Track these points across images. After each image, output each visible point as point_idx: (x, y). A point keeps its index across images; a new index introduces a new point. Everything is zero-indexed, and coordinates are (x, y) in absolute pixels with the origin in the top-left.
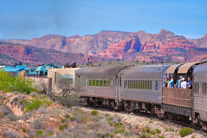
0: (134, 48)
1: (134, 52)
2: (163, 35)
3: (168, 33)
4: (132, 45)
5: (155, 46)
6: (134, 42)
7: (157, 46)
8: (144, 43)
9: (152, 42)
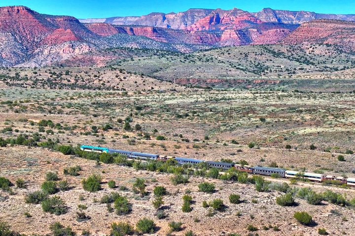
0: (216, 21)
1: (216, 24)
2: (235, 11)
3: (239, 10)
4: (214, 19)
5: (230, 20)
6: (215, 17)
7: (232, 19)
8: (222, 18)
9: (228, 17)
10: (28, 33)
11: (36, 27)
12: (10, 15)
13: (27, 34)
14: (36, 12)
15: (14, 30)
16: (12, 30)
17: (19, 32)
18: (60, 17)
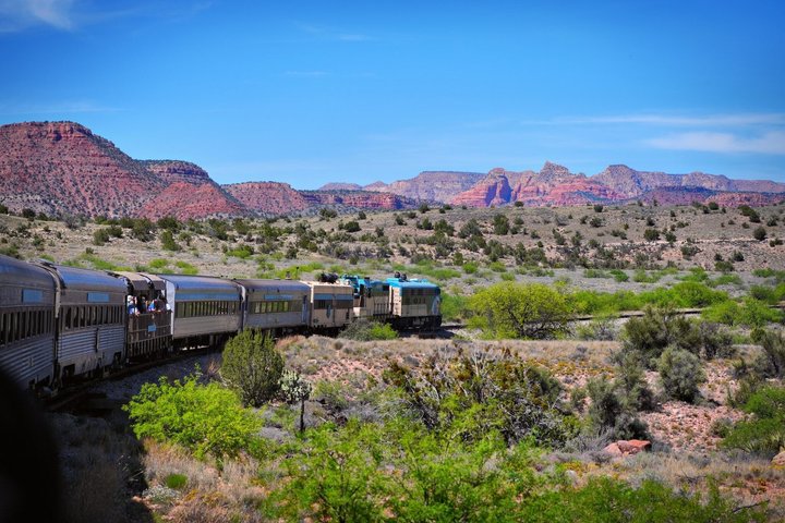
0: (502, 196)
1: (502, 203)
2: (550, 171)
3: (558, 167)
4: (498, 191)
5: (538, 191)
6: (500, 186)
7: (541, 190)
8: (516, 187)
9: (533, 184)
10: (87, 195)
11: (109, 181)
12: (34, 146)
13: (84, 199)
14: (106, 141)
15: (48, 187)
16: (43, 188)
17: (63, 193)
18: (161, 163)
